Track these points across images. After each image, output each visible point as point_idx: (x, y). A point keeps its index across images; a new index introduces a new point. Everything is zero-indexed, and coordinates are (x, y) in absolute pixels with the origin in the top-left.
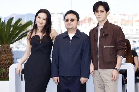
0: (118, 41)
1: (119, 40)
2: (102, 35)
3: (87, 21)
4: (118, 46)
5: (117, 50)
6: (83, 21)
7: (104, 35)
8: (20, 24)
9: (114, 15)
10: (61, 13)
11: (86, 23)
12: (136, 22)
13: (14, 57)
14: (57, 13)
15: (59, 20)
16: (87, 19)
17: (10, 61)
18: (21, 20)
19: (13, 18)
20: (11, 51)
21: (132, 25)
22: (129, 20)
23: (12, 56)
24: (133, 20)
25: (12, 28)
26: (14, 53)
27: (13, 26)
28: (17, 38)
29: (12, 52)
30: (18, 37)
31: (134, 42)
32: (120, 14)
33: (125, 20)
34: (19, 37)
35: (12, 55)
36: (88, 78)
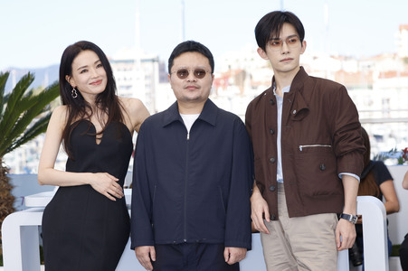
0: (338, 127)
1: (340, 123)
2: (290, 115)
3: (232, 80)
4: (340, 144)
5: (339, 157)
6: (222, 82)
7: (295, 112)
8: (31, 93)
9: (315, 58)
10: (153, 61)
11: (230, 85)
12: (380, 77)
13: (15, 193)
14: (143, 61)
15: (148, 82)
16: (233, 73)
17: (3, 206)
18: (33, 80)
19: (7, 75)
20: (4, 175)
21: (371, 88)
22: (359, 73)
23: (9, 190)
24: (371, 73)
25: (5, 106)
26: (14, 182)
27: (10, 99)
28: (22, 135)
29: (8, 179)
30: (25, 131)
31: (378, 137)
32: (332, 57)
33: (346, 74)
34: (28, 133)
35: (10, 188)
36: (249, 248)
